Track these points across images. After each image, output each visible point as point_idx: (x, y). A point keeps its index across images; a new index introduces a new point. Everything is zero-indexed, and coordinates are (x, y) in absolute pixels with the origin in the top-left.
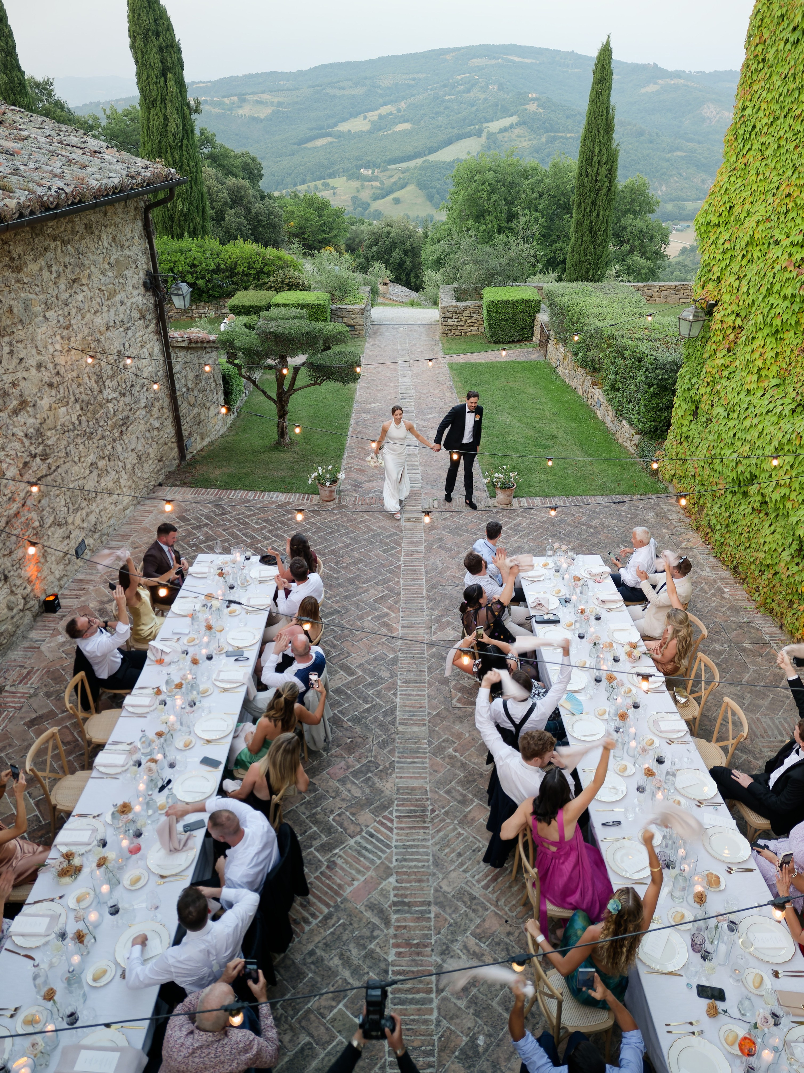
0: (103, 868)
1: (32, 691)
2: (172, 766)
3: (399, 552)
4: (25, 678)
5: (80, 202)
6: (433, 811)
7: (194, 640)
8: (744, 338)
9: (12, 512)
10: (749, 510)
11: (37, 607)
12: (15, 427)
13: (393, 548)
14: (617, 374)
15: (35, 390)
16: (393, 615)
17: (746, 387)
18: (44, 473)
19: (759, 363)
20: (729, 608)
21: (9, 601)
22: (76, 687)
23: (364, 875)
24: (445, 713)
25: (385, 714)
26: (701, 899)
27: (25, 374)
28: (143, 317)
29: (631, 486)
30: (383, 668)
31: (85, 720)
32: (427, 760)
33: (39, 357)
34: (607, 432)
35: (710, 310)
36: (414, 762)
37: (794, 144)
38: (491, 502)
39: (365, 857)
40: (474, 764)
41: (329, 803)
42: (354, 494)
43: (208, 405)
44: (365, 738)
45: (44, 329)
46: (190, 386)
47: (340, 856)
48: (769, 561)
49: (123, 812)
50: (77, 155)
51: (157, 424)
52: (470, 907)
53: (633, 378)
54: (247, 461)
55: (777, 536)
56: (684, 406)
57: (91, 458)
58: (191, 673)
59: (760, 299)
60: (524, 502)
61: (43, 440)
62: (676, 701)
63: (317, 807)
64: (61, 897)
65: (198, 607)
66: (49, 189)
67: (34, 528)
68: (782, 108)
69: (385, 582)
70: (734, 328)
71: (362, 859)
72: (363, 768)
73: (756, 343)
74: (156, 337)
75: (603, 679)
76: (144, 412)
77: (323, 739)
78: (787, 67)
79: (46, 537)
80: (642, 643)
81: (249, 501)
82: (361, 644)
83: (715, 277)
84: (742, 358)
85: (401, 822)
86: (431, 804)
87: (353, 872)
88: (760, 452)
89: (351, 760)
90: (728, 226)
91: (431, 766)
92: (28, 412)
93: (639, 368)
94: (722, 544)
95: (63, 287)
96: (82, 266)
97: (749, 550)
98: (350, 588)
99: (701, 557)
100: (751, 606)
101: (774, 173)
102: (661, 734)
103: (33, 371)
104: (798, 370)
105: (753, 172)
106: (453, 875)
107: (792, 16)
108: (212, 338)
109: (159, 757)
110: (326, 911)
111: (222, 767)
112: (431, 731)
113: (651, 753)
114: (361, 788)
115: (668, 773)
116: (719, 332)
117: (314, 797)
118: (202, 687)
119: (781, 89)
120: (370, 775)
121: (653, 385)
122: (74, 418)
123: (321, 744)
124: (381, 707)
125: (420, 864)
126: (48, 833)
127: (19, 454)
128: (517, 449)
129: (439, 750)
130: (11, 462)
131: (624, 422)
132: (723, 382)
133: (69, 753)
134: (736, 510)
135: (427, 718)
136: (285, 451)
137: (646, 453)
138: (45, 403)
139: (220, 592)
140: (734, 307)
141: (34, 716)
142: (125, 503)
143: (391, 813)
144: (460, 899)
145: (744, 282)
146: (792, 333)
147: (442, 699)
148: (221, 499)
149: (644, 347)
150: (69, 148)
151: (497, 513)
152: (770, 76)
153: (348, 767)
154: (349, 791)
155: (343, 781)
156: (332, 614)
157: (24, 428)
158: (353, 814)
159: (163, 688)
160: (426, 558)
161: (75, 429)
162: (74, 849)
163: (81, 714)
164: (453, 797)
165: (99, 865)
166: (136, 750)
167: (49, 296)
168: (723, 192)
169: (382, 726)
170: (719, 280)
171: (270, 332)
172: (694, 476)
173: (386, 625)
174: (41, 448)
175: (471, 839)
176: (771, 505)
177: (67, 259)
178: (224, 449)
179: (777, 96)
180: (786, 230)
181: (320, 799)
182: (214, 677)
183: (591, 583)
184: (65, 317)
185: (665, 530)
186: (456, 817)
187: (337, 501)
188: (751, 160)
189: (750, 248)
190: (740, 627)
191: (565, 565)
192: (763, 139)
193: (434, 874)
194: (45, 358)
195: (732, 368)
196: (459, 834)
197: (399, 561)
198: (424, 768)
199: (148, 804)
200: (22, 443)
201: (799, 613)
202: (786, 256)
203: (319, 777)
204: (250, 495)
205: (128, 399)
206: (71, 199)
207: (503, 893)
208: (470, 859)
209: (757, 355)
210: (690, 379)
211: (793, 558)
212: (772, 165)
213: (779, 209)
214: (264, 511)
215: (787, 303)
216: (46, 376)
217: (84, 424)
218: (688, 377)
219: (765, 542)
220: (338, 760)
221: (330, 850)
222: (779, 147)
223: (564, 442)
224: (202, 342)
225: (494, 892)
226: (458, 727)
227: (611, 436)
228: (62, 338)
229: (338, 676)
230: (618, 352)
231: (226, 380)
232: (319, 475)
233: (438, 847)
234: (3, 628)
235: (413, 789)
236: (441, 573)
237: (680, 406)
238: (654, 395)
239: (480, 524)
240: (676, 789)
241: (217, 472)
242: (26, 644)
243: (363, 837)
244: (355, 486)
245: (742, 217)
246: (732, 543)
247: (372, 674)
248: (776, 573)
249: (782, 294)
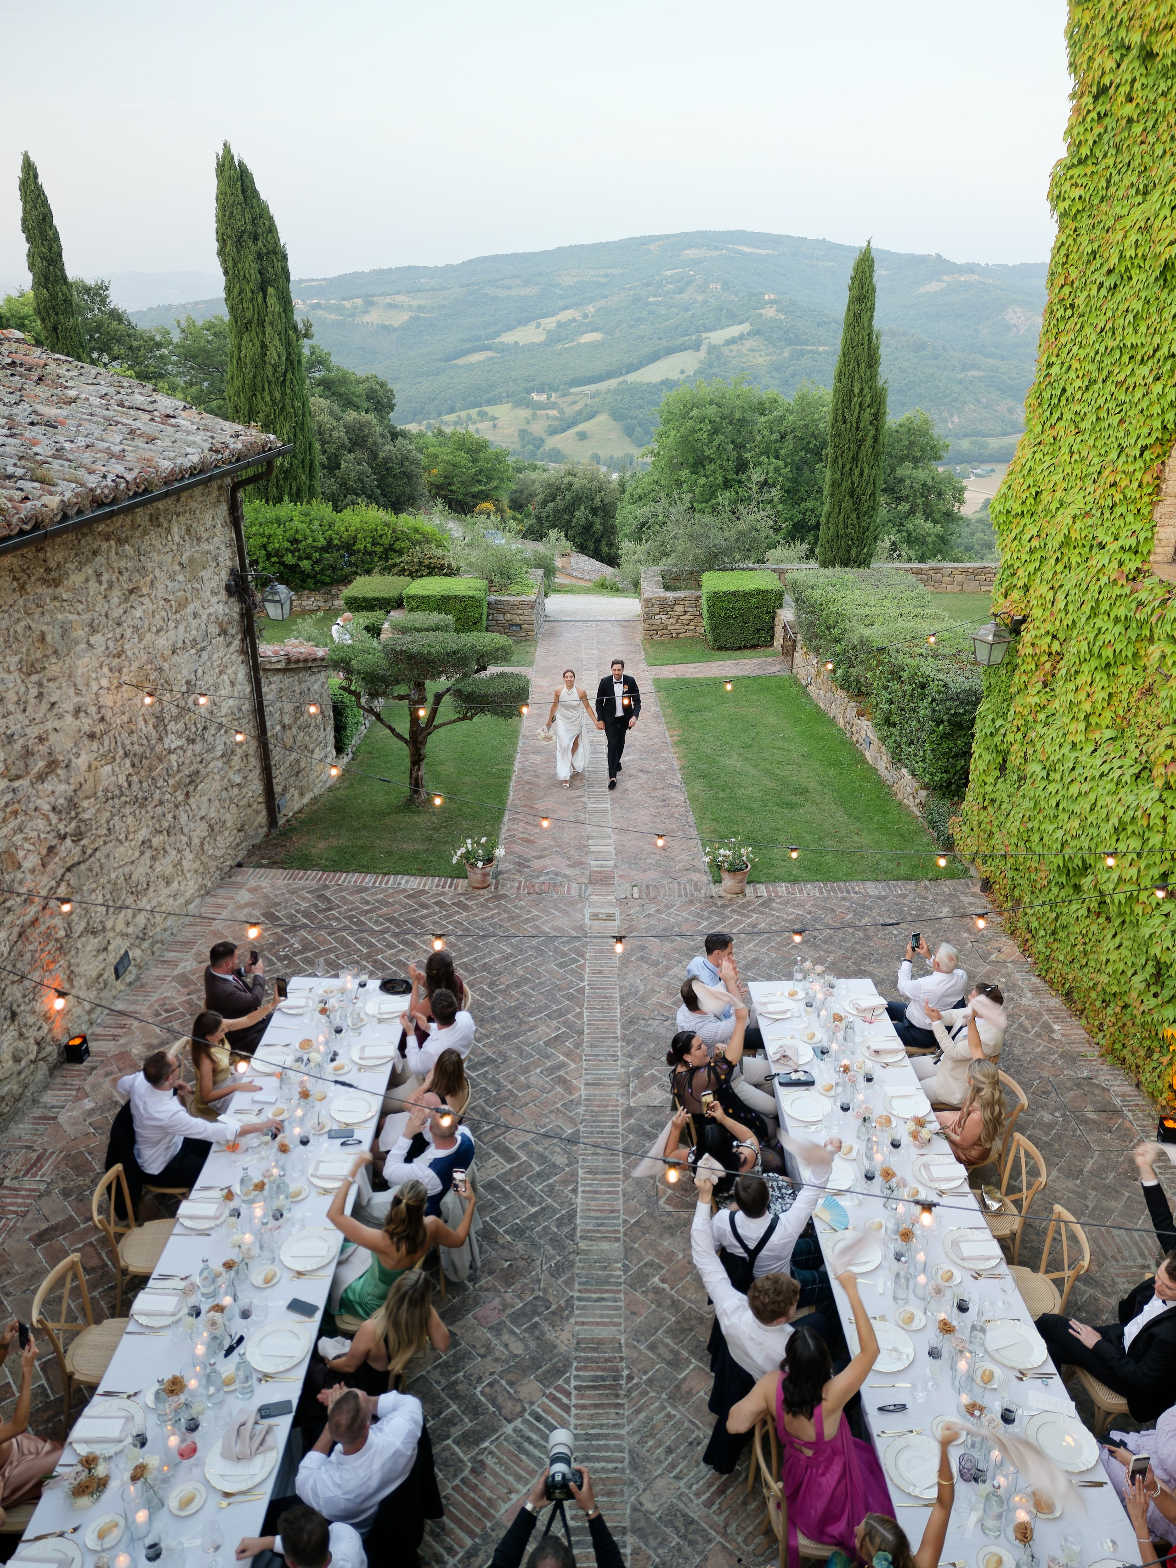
0: (139, 1483)
1: (42, 1187)
2: (245, 1315)
3: (582, 967)
4: (33, 1166)
5: (146, 491)
6: (630, 1378)
7: (282, 1113)
8: (1064, 671)
9: (27, 919)
10: (1083, 912)
11: (55, 1055)
12: (39, 797)
13: (574, 961)
14: (892, 703)
15: (69, 745)
16: (573, 1066)
17: (1070, 738)
18: (76, 859)
19: (1087, 707)
20: (1062, 1056)
21: (16, 1049)
22: (109, 1188)
23: (526, 1484)
24: (648, 1221)
25: (560, 1223)
26: (1024, 1534)
27: (57, 724)
28: (224, 632)
29: (916, 866)
30: (557, 1149)
31: (119, 1236)
32: (622, 1296)
33: (78, 699)
34: (881, 783)
35: (1016, 627)
36: (603, 1299)
37: (1118, 417)
38: (715, 890)
39: (528, 1454)
40: (690, 1301)
41: (475, 1365)
42: (517, 877)
43: (311, 746)
44: (530, 1260)
45: (86, 660)
46: (287, 721)
47: (491, 1453)
48: (1115, 989)
49: (172, 1392)
50: (142, 422)
51: (238, 779)
52: (684, 1537)
53: (914, 710)
54: (365, 827)
55: (1124, 952)
56: (987, 757)
57: (143, 834)
58: (276, 1166)
59: (1083, 620)
60: (762, 889)
61: (77, 814)
62: (984, 1208)
63: (458, 1371)
64: (75, 1530)
65: (289, 1061)
66: (105, 477)
67: (57, 940)
68: (1100, 370)
69: (561, 1013)
70: (1050, 654)
71: (523, 1457)
72: (527, 1309)
73: (1082, 679)
74: (240, 658)
75: (877, 1174)
76: (220, 764)
77: (468, 1264)
78: (1103, 319)
79: (73, 952)
80: (933, 1116)
81: (366, 889)
82: (525, 1112)
83: (1021, 584)
84: (1063, 698)
85: (582, 1397)
86: (628, 1367)
87: (511, 1479)
88: (1093, 831)
89: (509, 1296)
90: (1035, 517)
91: (628, 1305)
92: (58, 776)
93: (923, 697)
94: (1048, 958)
95: (115, 601)
96: (142, 571)
97: (1086, 970)
98: (510, 1023)
99: (1018, 976)
100: (1093, 1053)
101: (1094, 453)
102: (965, 1264)
103: (69, 718)
104: (1141, 720)
105: (1065, 449)
106: (660, 1484)
107: (1106, 255)
108: (320, 652)
109: (227, 1301)
110: (469, 1542)
111: (319, 1315)
112: (628, 1250)
113: (948, 1294)
114: (522, 1340)
115: (974, 1328)
116: (1030, 659)
117: (454, 1355)
118: (293, 1187)
119: (1097, 346)
120: (537, 1319)
121: (942, 722)
122: (122, 780)
123: (465, 1272)
124: (555, 1211)
125: (611, 1466)
126: (58, 1414)
127: (43, 836)
128: (752, 809)
129: (638, 1280)
130: (31, 847)
131: (904, 771)
132: (1039, 727)
133: (93, 1286)
134: (1065, 911)
135: (622, 1229)
136: (419, 812)
137: (937, 817)
138: (81, 762)
139: (321, 1038)
140: (1048, 626)
141: (44, 1226)
142: (188, 895)
143: (567, 1381)
144: (670, 1523)
145: (1061, 595)
146: (1129, 668)
147: (644, 1199)
148: (326, 887)
149: (928, 668)
150: (132, 412)
151: (723, 906)
152: (1082, 327)
153: (505, 1307)
154: (506, 1346)
155: (497, 1330)
156: (483, 1064)
157: (52, 799)
158: (511, 1384)
159: (237, 1189)
160: (621, 976)
161: (122, 794)
162: (97, 1450)
163: (112, 1229)
164: (659, 1356)
165: (134, 1479)
166: (193, 1288)
167: (96, 615)
168: (1025, 472)
169: (555, 1241)
170: (1026, 588)
171: (402, 651)
172: (1004, 857)
173: (562, 1081)
174: (73, 825)
175: (687, 1424)
176: (1113, 910)
177: (123, 564)
178: (332, 809)
179: (1092, 354)
180: (1113, 529)
181: (462, 1358)
182: (311, 1170)
183: (858, 1024)
184: (117, 640)
185: (965, 935)
186: (663, 1388)
187: (492, 888)
188: (1061, 433)
189: (1065, 550)
190: (1079, 1086)
191: (820, 996)
192: (1077, 408)
193: (632, 1483)
194: (87, 699)
195: (1050, 710)
196: (669, 1415)
197: (582, 980)
198: (618, 1308)
199: (209, 1378)
200: (48, 819)
201: (1162, 1068)
202: (1115, 564)
203: (461, 1323)
204: (369, 880)
205: (198, 747)
206: (134, 488)
207: (734, 1513)
208: (684, 1458)
209: (1082, 696)
210: (993, 721)
211: (1148, 985)
212: (1091, 442)
213: (1102, 502)
214: (387, 904)
215: (1120, 628)
216: (86, 723)
217: (135, 787)
218: (990, 717)
219: (1108, 961)
220: (490, 1295)
221: (477, 1443)
222: (1098, 419)
223: (818, 798)
224: (306, 661)
225: (720, 1512)
226: (666, 1243)
227: (886, 790)
228: (111, 670)
229: (491, 1162)
230: (892, 673)
231: (338, 711)
232: (468, 852)
233: (637, 1437)
234: (6, 1089)
235: (600, 1342)
236: (643, 1000)
237: (980, 756)
238: (945, 736)
239: (699, 923)
240: (986, 1351)
241: (322, 845)
242: (37, 1112)
243: (526, 1422)
244: (520, 864)
245: (1053, 507)
246: (1062, 958)
247: (542, 1159)
248: (1126, 1006)
249: (1112, 616)
